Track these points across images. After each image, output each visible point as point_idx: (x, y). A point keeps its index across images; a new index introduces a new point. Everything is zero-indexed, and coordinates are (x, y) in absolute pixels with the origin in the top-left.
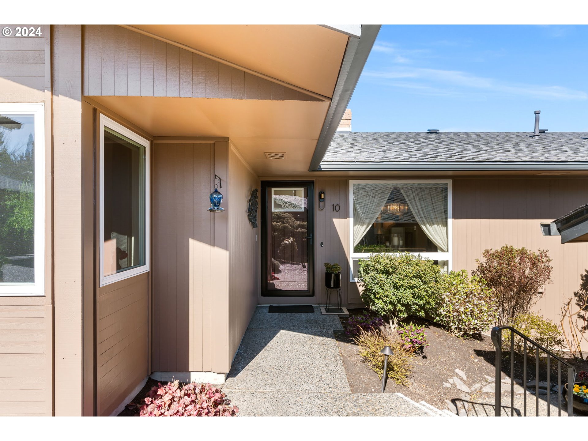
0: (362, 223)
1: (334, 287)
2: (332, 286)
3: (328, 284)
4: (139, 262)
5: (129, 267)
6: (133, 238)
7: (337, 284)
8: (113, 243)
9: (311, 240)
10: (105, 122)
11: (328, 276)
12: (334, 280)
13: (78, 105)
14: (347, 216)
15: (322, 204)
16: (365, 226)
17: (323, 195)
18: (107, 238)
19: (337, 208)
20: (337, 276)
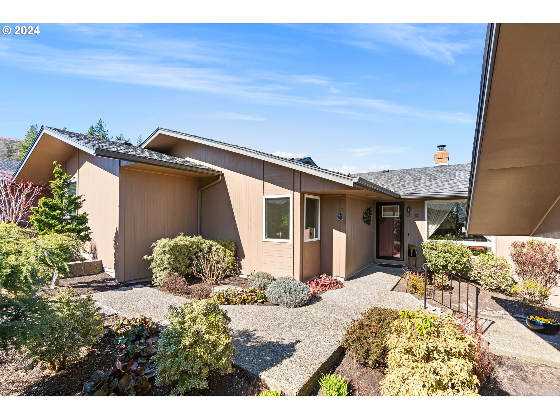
0: (434, 223)
1: (412, 256)
2: (411, 256)
3: (409, 255)
4: (317, 237)
5: (313, 238)
6: (315, 229)
7: (414, 255)
8: (309, 230)
9: (402, 232)
10: (306, 196)
11: (409, 251)
12: (412, 253)
13: (299, 194)
14: (423, 220)
15: (408, 213)
16: (436, 226)
17: (409, 209)
18: (306, 228)
19: (417, 216)
20: (414, 251)
